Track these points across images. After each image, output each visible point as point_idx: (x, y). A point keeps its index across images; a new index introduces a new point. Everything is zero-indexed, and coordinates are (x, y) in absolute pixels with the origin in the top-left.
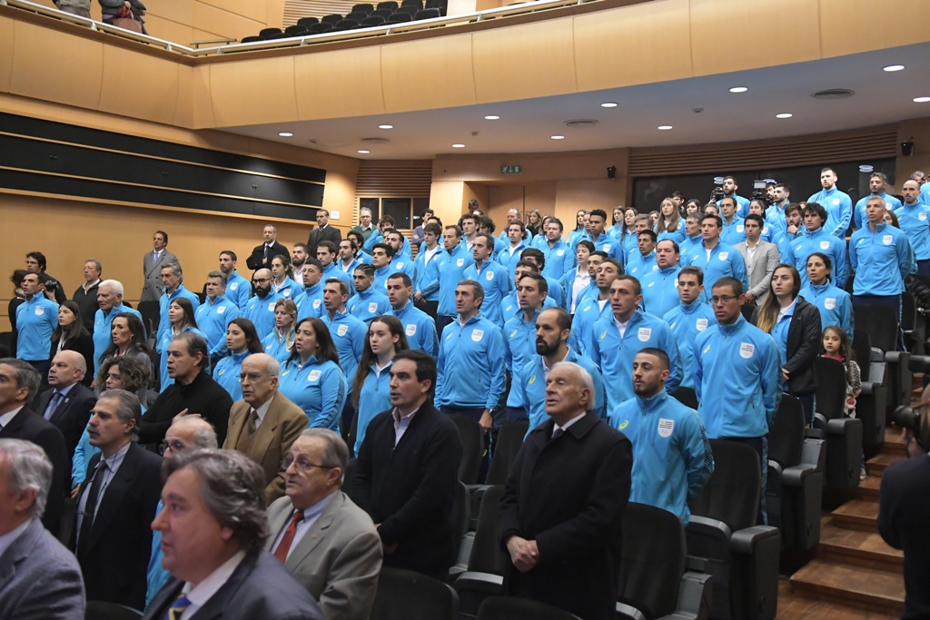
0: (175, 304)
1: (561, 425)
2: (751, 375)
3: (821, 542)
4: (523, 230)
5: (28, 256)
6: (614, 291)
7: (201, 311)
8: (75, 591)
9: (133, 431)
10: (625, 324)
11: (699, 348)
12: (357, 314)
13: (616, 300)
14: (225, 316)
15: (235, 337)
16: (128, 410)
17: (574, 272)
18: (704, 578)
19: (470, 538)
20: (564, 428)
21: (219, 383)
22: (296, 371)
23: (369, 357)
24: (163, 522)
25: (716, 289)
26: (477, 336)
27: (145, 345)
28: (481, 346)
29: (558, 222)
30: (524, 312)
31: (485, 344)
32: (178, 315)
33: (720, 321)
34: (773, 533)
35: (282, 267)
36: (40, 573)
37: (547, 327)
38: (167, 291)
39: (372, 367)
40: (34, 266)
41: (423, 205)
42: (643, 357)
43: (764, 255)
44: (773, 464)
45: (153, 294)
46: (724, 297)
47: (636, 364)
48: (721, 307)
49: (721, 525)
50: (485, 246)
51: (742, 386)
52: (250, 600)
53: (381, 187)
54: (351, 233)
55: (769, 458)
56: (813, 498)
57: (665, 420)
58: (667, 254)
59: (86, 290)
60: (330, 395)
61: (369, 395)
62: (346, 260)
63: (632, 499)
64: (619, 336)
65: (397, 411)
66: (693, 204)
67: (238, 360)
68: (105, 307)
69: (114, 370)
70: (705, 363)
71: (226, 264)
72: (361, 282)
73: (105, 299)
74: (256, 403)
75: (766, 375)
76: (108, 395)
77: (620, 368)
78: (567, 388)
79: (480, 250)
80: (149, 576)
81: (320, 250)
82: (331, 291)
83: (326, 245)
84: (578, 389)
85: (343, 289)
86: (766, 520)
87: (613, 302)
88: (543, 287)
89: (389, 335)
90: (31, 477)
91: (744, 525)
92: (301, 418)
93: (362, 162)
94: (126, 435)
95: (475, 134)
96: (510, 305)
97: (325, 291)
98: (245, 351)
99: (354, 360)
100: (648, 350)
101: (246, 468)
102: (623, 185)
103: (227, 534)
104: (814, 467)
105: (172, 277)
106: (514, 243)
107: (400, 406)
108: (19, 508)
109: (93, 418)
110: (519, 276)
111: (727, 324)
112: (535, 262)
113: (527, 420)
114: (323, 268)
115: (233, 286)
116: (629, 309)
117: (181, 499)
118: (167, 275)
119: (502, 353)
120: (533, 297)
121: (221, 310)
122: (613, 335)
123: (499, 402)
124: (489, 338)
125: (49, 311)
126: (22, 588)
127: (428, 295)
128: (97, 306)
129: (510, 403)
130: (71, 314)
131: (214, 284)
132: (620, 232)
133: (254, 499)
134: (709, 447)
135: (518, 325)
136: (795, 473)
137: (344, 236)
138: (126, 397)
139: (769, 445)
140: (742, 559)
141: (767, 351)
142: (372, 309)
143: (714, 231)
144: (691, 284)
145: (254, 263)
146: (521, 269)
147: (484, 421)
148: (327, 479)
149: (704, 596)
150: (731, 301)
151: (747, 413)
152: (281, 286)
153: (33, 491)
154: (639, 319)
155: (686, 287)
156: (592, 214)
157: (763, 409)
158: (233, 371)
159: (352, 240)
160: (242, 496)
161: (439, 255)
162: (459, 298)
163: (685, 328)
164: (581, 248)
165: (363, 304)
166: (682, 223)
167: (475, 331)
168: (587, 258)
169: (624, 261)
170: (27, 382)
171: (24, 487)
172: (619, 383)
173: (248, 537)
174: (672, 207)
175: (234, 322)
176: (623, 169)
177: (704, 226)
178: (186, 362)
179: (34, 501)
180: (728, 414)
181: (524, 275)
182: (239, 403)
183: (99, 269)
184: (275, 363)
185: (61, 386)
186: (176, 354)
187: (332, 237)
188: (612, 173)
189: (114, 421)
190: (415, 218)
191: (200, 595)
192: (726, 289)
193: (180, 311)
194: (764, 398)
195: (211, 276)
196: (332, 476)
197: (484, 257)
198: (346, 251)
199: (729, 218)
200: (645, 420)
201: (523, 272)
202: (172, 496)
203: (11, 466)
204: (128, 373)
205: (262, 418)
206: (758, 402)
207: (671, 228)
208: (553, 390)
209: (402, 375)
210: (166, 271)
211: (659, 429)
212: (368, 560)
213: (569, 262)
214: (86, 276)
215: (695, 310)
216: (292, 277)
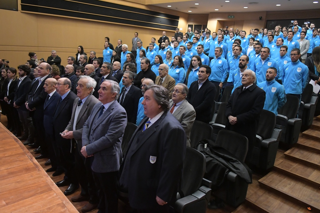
0: (141, 51)
1: (245, 87)
2: (299, 77)
3: (312, 124)
4: (233, 34)
5: (105, 38)
6: (262, 51)
7: (148, 54)
8: (125, 117)
9: (133, 81)
10: (264, 61)
11: (285, 69)
12: (188, 55)
13: (262, 54)
14: (153, 55)
15: (157, 60)
16: (131, 77)
17: (248, 46)
18: (280, 130)
19: (216, 115)
20: (247, 88)
21: (153, 71)
22: (173, 69)
23: (191, 67)
24: (144, 102)
25: (292, 52)
26: (220, 62)
27: (135, 61)
28: (221, 65)
29: (245, 32)
30: (234, 56)
31: (222, 64)
32: (142, 54)
33: (292, 61)
34: (300, 120)
35: (168, 42)
36: (117, 112)
37: (243, 60)
38: (139, 48)
39: (192, 69)
40: (107, 41)
41: (205, 26)
42: (270, 70)
43: (305, 43)
44: (302, 102)
45: (135, 49)
46: (294, 54)
47: (268, 72)
48: (293, 57)
49: (285, 117)
50: (221, 38)
51: (296, 80)
52: (165, 123)
53: (194, 22)
54: (186, 34)
55: (301, 101)
56: (312, 112)
57: (274, 88)
58: (279, 42)
59: (118, 47)
60: (182, 76)
61: (191, 76)
62: (184, 41)
63: (264, 109)
64: (262, 64)
65: (200, 81)
66: (285, 28)
67: (157, 66)
68: (124, 51)
69: (128, 67)
70: (286, 73)
71: (153, 41)
72: (189, 47)
73: (124, 49)
74: (162, 77)
75: (304, 77)
76: (126, 72)
77: (261, 73)
78: (248, 77)
79: (220, 39)
80: (137, 117)
81: (178, 38)
82: (181, 49)
83: (180, 37)
84: (251, 77)
85: (184, 48)
86: (298, 117)
87: (261, 55)
88: (241, 49)
89: (197, 61)
90: (116, 90)
91: (292, 117)
92: (174, 81)
93: (189, 14)
94: (131, 82)
95: (222, 6)
96: (230, 54)
97: (180, 49)
98: (159, 64)
99: (187, 68)
100: (271, 68)
101: (165, 90)
102: (264, 22)
103: (160, 107)
104: (314, 104)
105: (140, 44)
106: (231, 38)
107: (200, 80)
108: (113, 97)
109: (123, 78)
110: (234, 46)
111: (294, 62)
112: (238, 43)
113: (233, 86)
114: (179, 43)
115: (155, 47)
116: (266, 57)
117: (149, 97)
118: (139, 44)
119: (227, 67)
120: (238, 52)
121: (152, 53)
122: (260, 64)
123: (225, 80)
124: (223, 63)
125: (110, 52)
126: (114, 115)
127: (206, 52)
128: (121, 51)
129: (228, 81)
130: (115, 53)
131: (151, 46)
132: (262, 35)
133: (166, 98)
134: (286, 95)
135: (232, 59)
136: (308, 105)
137: (184, 34)
138: (131, 73)
139: (302, 97)
140: (291, 127)
141: (305, 70)
142: (192, 54)
143: (291, 36)
144: (284, 51)
145: (160, 41)
146: (234, 44)
147: (220, 85)
148: (182, 96)
149: (279, 135)
150: (296, 56)
151: (297, 87)
152: (167, 47)
153: (116, 93)
154: (269, 60)
155: (282, 52)
156: (255, 30)
157: (301, 87)
158: (156, 68)
159: (186, 36)
160: (163, 97)
161: (210, 41)
162: (216, 52)
163: (280, 63)
164: (251, 40)
165: (189, 53)
166: (281, 33)
167: (220, 61)
168: (253, 42)
169: (263, 43)
170: (110, 68)
171: (114, 92)
172: (260, 77)
173: (165, 108)
174: (278, 29)
175: (157, 56)
176: (264, 17)
177: (289, 34)
178: (145, 66)
179: (116, 96)
180: (291, 87)
181: (235, 46)
182: (158, 76)
183: (121, 42)
184: (167, 66)
185: (115, 70)
186: (142, 63)
187: (181, 35)
188: (261, 19)
189: (128, 79)
190: (203, 30)
191: (153, 121)
192: (295, 52)
193: (142, 53)
194: (302, 84)
195: (150, 44)
196: (184, 95)
197: (221, 41)
198: (185, 39)
199: (296, 32)
200: (268, 87)
201: (235, 45)
202: (146, 96)
203: (112, 87)
204: (131, 68)
205: (164, 80)
206: (301, 85)
207: (277, 35)
208: (244, 78)
209: (202, 72)
210: (138, 42)
211: (272, 90)
212: (192, 117)
213: (247, 43)
214: (118, 43)
215: (284, 58)
216: (170, 45)
